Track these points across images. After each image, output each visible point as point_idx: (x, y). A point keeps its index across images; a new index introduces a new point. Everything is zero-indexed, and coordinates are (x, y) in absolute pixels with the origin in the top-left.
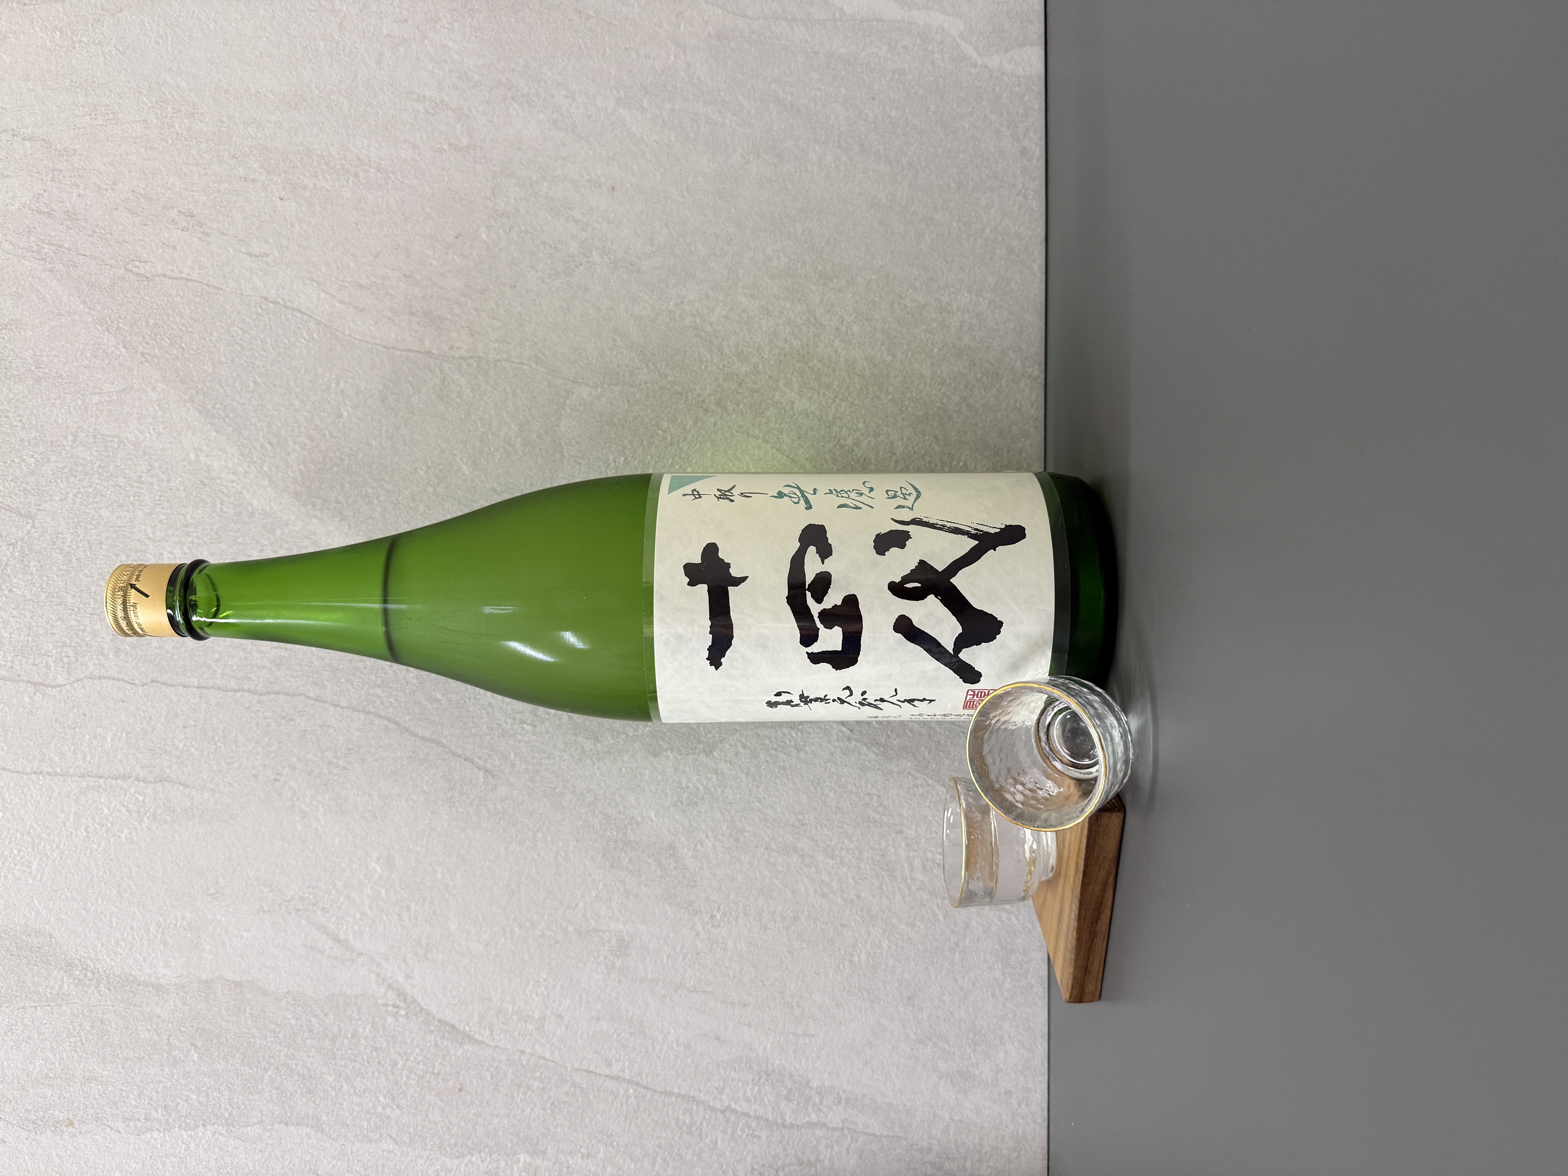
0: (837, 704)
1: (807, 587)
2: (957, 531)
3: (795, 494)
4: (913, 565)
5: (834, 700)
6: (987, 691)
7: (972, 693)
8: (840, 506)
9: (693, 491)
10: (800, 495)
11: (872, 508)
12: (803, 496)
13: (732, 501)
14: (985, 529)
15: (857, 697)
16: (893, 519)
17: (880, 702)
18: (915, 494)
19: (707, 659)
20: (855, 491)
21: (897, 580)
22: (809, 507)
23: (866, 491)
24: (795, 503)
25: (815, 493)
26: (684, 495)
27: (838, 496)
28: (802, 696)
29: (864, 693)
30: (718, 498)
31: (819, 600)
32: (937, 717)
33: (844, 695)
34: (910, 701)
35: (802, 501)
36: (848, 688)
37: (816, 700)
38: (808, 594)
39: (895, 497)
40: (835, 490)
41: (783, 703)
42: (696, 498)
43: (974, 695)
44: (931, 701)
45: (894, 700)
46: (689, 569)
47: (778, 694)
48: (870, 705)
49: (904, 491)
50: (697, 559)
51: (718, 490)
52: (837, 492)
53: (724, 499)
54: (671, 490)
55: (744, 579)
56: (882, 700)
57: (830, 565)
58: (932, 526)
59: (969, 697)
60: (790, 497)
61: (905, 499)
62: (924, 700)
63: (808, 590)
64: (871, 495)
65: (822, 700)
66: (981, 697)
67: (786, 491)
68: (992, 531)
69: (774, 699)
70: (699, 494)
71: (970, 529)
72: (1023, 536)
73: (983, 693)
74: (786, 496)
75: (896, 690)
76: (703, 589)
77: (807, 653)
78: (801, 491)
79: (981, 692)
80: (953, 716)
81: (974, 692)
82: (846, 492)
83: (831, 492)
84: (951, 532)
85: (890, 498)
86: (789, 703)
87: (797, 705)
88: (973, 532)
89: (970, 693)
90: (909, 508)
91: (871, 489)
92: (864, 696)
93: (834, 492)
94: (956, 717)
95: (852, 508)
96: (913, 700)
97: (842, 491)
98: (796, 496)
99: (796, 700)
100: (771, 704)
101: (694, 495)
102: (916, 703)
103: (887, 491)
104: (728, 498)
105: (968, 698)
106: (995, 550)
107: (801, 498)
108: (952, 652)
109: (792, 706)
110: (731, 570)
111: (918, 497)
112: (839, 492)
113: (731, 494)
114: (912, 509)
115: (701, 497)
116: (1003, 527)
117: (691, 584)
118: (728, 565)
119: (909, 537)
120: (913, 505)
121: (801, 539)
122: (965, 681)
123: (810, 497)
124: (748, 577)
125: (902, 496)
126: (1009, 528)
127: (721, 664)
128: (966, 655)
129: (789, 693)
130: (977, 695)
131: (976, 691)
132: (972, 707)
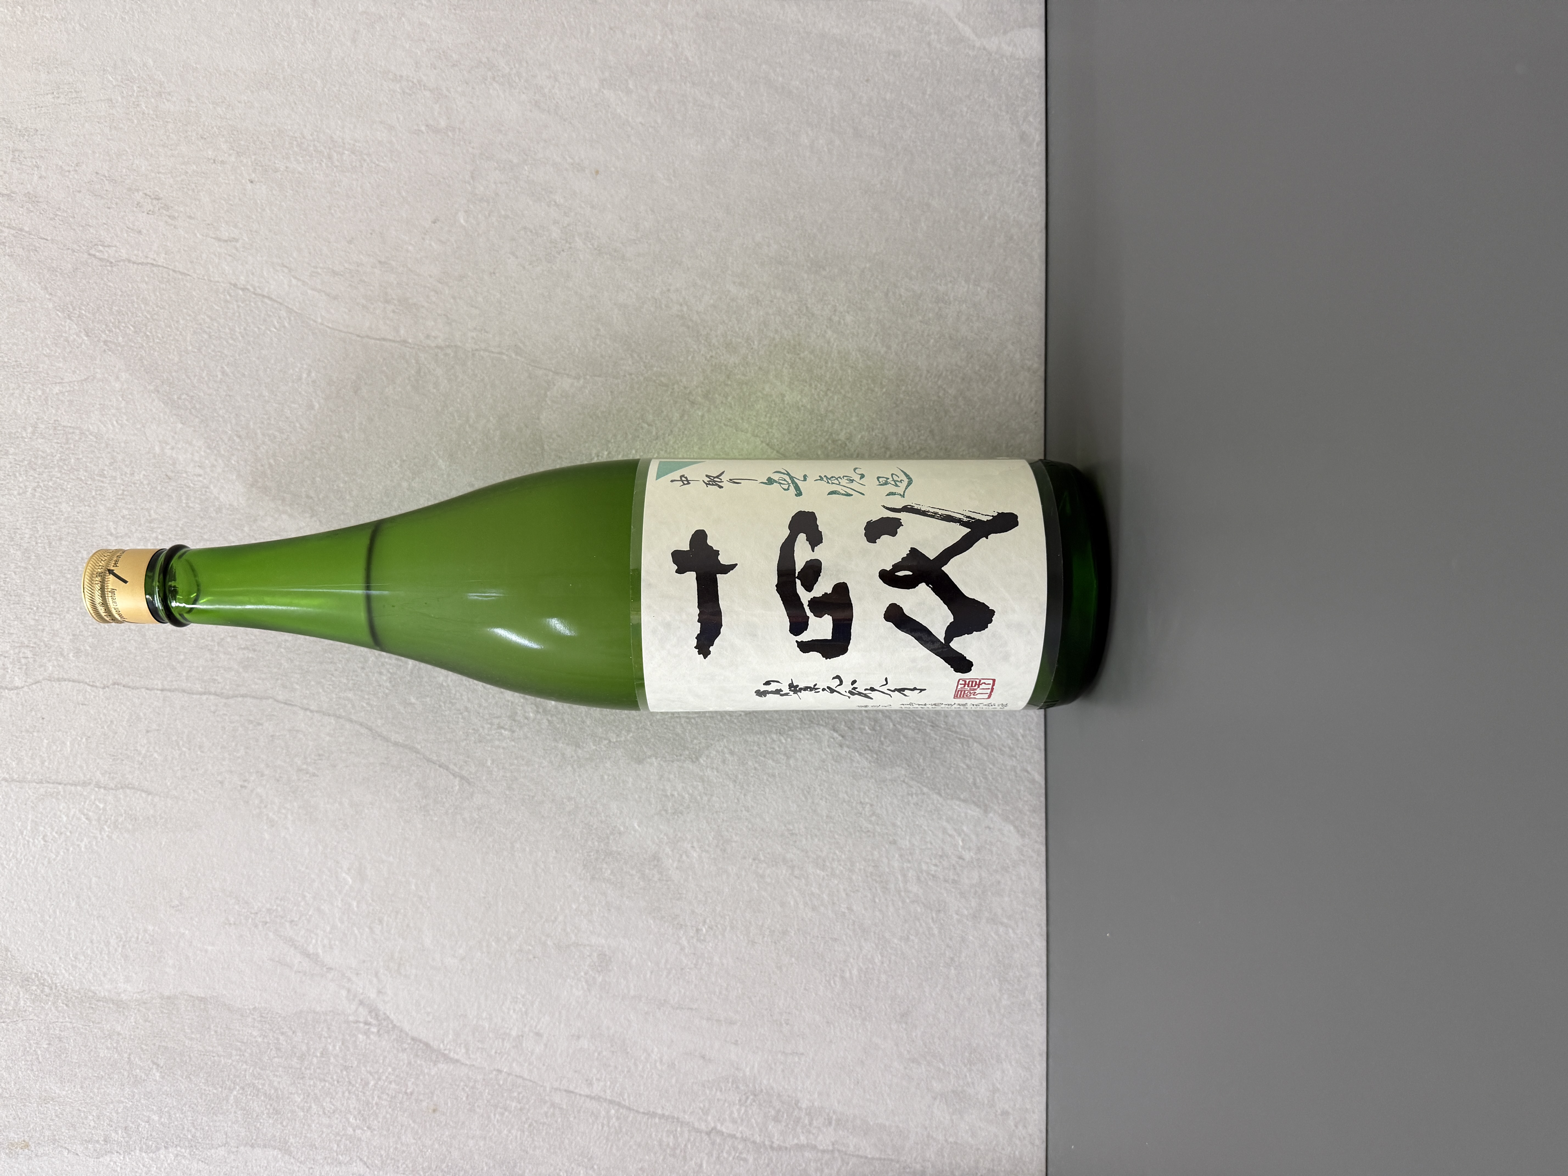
0: (827, 693)
1: (797, 575)
2: (949, 519)
3: (785, 480)
4: (905, 553)
5: (824, 690)
6: (978, 681)
7: (963, 683)
8: (831, 493)
9: (681, 477)
10: (790, 482)
11: (863, 494)
12: (793, 482)
13: (721, 487)
14: (978, 517)
15: (847, 687)
16: (884, 506)
17: (870, 692)
18: (906, 481)
19: (696, 647)
20: (845, 478)
21: (889, 568)
22: (799, 493)
23: (857, 478)
24: (785, 489)
25: (805, 479)
26: (672, 481)
27: (828, 482)
28: (791, 686)
29: (854, 682)
30: (707, 484)
31: (809, 588)
32: (927, 706)
33: (834, 684)
34: (901, 690)
35: (792, 488)
36: (838, 677)
37: (806, 689)
38: (798, 582)
39: (886, 483)
40: (825, 476)
41: (772, 692)
42: (684, 484)
43: (965, 685)
44: (921, 690)
45: (884, 689)
46: (677, 556)
47: (768, 683)
48: (860, 694)
49: (895, 478)
50: (685, 546)
51: (707, 476)
52: (827, 478)
53: (713, 485)
54: (659, 476)
55: (733, 567)
56: (872, 689)
57: (820, 553)
58: (924, 513)
59: (960, 686)
60: (780, 483)
61: (896, 485)
62: (915, 689)
63: (797, 578)
64: (862, 481)
65: (811, 689)
66: (972, 686)
67: (776, 477)
68: (985, 519)
69: (763, 688)
70: (687, 480)
71: (961, 517)
72: (1016, 524)
73: (974, 683)
74: (776, 482)
75: (886, 679)
76: (691, 576)
77: (797, 641)
78: (791, 478)
79: (972, 682)
80: (943, 705)
81: (965, 682)
82: (837, 479)
83: (821, 479)
84: (943, 519)
85: (881, 485)
86: (778, 692)
87: (787, 694)
88: (965, 519)
89: (961, 682)
90: (901, 495)
91: (862, 476)
92: (855, 686)
93: (825, 479)
94: (946, 706)
95: (843, 494)
96: (904, 689)
97: (832, 477)
98: (785, 483)
99: (786, 690)
100: (760, 693)
101: (682, 481)
102: (906, 692)
103: (878, 478)
104: (716, 485)
105: (959, 688)
106: (987, 538)
107: (791, 485)
108: (943, 641)
109: (782, 695)
110: (720, 558)
111: (910, 483)
112: (830, 479)
113: (720, 480)
114: (903, 496)
115: (689, 483)
116: (996, 514)
117: (679, 571)
118: (717, 553)
119: (901, 525)
120: (904, 492)
121: (791, 526)
122: (956, 670)
123: (800, 483)
124: (736, 564)
125: (893, 483)
126: (1001, 515)
127: (709, 653)
128: (957, 644)
129: (778, 682)
130: (968, 685)
131: (967, 681)
132: (963, 697)
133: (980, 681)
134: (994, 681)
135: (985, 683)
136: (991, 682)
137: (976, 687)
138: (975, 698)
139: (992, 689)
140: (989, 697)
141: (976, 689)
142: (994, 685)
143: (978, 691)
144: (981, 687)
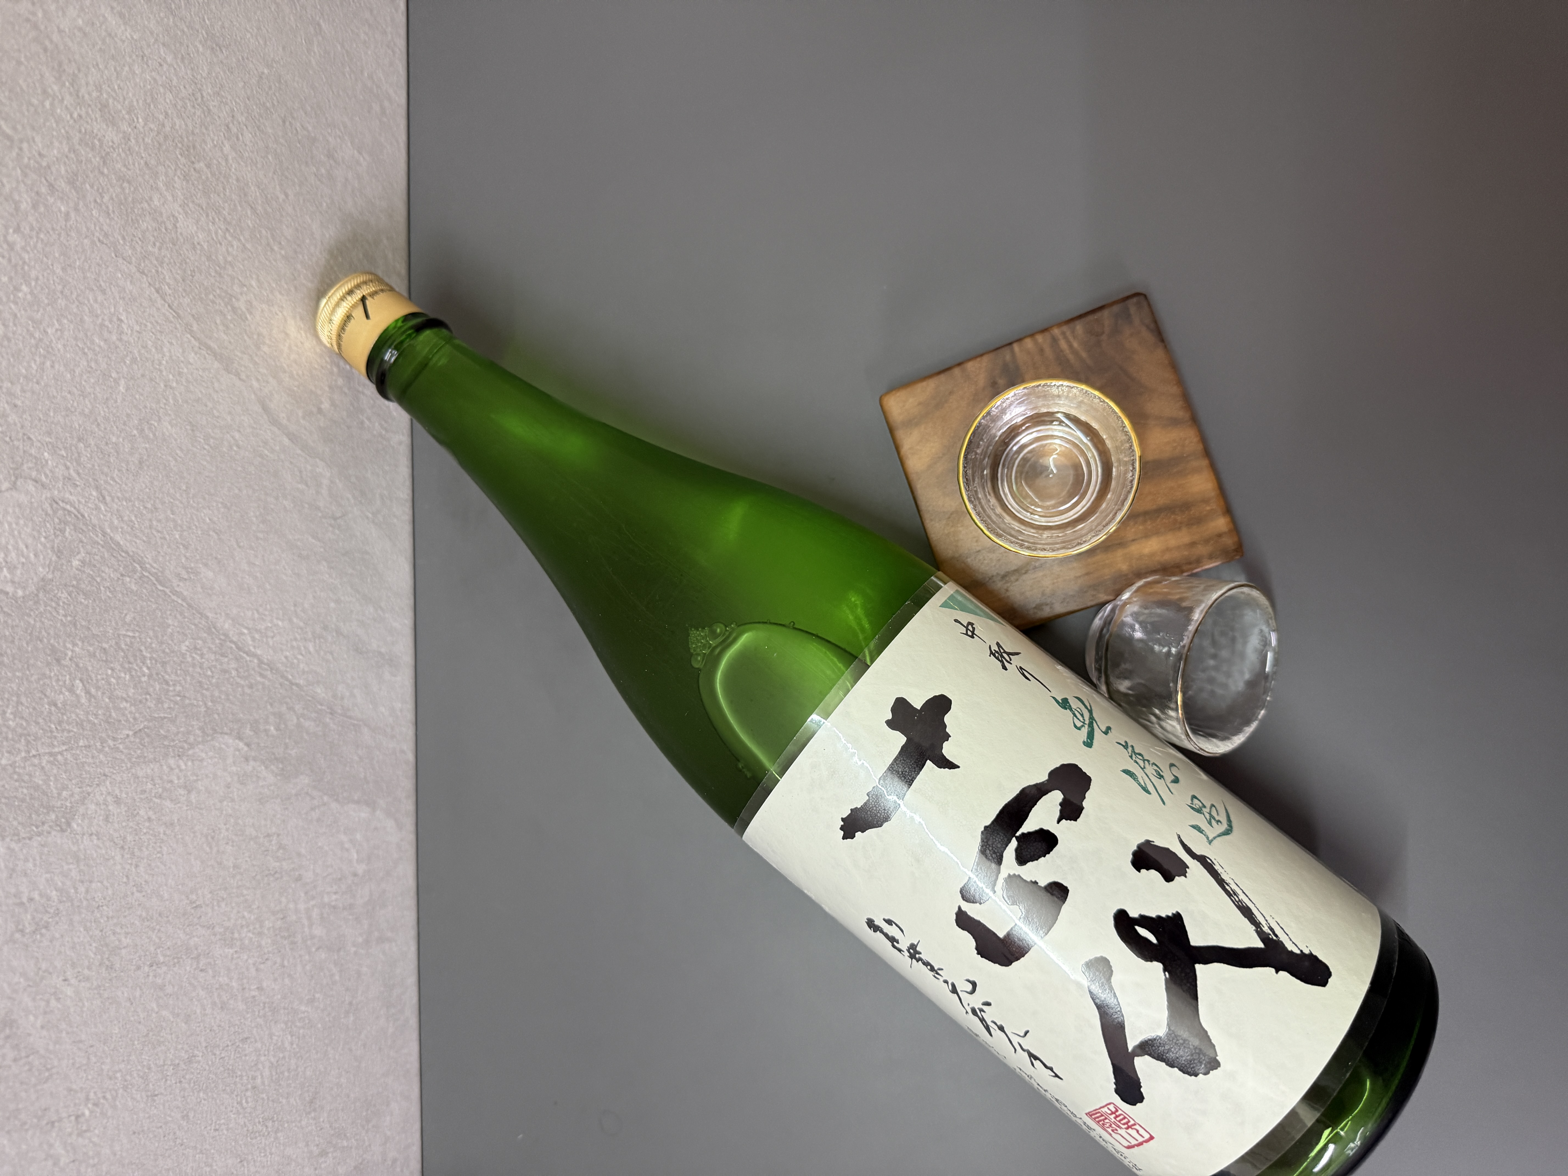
0: (947, 989)
1: (1018, 834)
2: (1246, 912)
3: (1082, 715)
4: (1166, 911)
5: (946, 982)
6: (1132, 1122)
7: (1113, 1110)
8: (1127, 772)
9: (970, 623)
10: (1087, 722)
11: (1164, 803)
12: (1091, 725)
13: (1005, 668)
14: (1283, 938)
15: (976, 1001)
16: (1179, 837)
17: (996, 1028)
18: (1224, 827)
19: (843, 819)
20: (1156, 768)
21: (1133, 913)
22: (1089, 743)
23: (1169, 778)
24: (1075, 726)
25: (1106, 733)
26: (956, 621)
27: (1131, 757)
28: (913, 947)
29: (988, 1004)
30: (991, 653)
31: (1022, 859)
32: (1046, 1093)
33: (964, 987)
34: (1031, 1056)
35: (1085, 730)
36: (974, 984)
37: (926, 964)
38: (1014, 843)
39: (1199, 811)
40: (1132, 747)
41: (886, 935)
42: (967, 634)
43: (1113, 1113)
44: (1056, 1076)
45: (1015, 1040)
46: (901, 706)
47: (889, 922)
48: (982, 1020)
49: (1214, 813)
50: (918, 703)
51: (998, 644)
52: (1133, 751)
53: (997, 658)
54: (945, 605)
55: (952, 766)
56: (1001, 1028)
57: (1063, 830)
58: (1221, 883)
59: (1105, 1109)
60: (1075, 715)
61: (1210, 823)
62: (1051, 1069)
63: (1017, 838)
64: (1171, 785)
65: (932, 969)
66: (1119, 1121)
67: (1074, 704)
68: (1290, 947)
69: (879, 922)
70: (973, 632)
71: (1263, 922)
72: (1324, 984)
73: (1126, 1121)
74: (1071, 709)
75: (1026, 1033)
76: (899, 739)
77: (959, 908)
78: (1092, 718)
79: (1125, 1118)
80: (1065, 1109)
81: (1117, 1111)
82: (1144, 760)
83: (1126, 746)
84: (1239, 907)
85: (1193, 808)
86: (893, 940)
87: (900, 950)
88: (1266, 929)
89: (1112, 1107)
90: (1208, 838)
91: (1176, 780)
92: (985, 1008)
93: (1130, 749)
94: (1069, 1112)
95: (1139, 784)
96: (1036, 1058)
97: (1140, 754)
98: (1081, 719)
99: (904, 945)
100: (871, 923)
101: (967, 629)
102: (1037, 1063)
103: (1194, 797)
104: (1001, 661)
105: (1103, 1110)
106: (1277, 972)
107: (1086, 726)
108: (1130, 1049)
109: (894, 946)
110: (945, 744)
111: (1227, 832)
112: (1136, 754)
113: (1009, 660)
114: (1210, 842)
115: (973, 638)
116: (1306, 952)
117: (890, 723)
118: (947, 737)
119: (1184, 874)
120: (1215, 838)
121: (1052, 774)
122: (1117, 1091)
123: (1098, 734)
124: (958, 767)
125: (1208, 817)
126: (1312, 959)
127: (853, 837)
128: (1143, 1065)
129: (902, 931)
130: (1117, 1116)
131: (1120, 1112)
132: (1098, 1122)
133: (1134, 1125)
134: (1152, 1138)
135: (1138, 1131)
136: (1147, 1136)
137: (1124, 1127)
138: (1111, 1135)
139: (1140, 1144)
140: (1129, 1147)
141: (1121, 1128)
142: (1147, 1141)
143: (1122, 1132)
144: (1130, 1131)
